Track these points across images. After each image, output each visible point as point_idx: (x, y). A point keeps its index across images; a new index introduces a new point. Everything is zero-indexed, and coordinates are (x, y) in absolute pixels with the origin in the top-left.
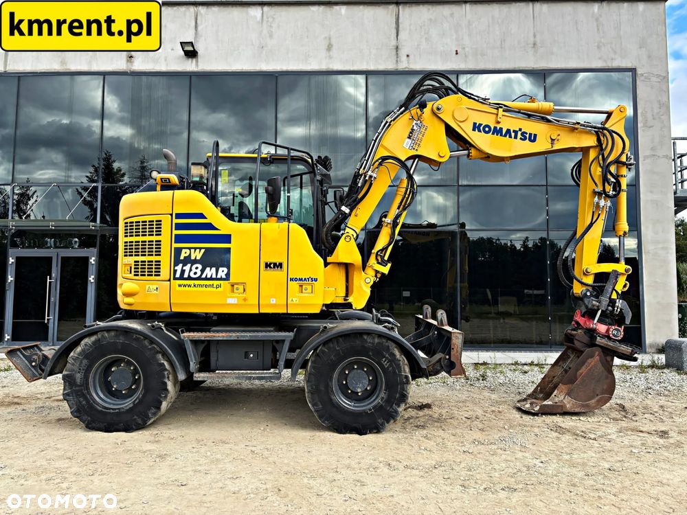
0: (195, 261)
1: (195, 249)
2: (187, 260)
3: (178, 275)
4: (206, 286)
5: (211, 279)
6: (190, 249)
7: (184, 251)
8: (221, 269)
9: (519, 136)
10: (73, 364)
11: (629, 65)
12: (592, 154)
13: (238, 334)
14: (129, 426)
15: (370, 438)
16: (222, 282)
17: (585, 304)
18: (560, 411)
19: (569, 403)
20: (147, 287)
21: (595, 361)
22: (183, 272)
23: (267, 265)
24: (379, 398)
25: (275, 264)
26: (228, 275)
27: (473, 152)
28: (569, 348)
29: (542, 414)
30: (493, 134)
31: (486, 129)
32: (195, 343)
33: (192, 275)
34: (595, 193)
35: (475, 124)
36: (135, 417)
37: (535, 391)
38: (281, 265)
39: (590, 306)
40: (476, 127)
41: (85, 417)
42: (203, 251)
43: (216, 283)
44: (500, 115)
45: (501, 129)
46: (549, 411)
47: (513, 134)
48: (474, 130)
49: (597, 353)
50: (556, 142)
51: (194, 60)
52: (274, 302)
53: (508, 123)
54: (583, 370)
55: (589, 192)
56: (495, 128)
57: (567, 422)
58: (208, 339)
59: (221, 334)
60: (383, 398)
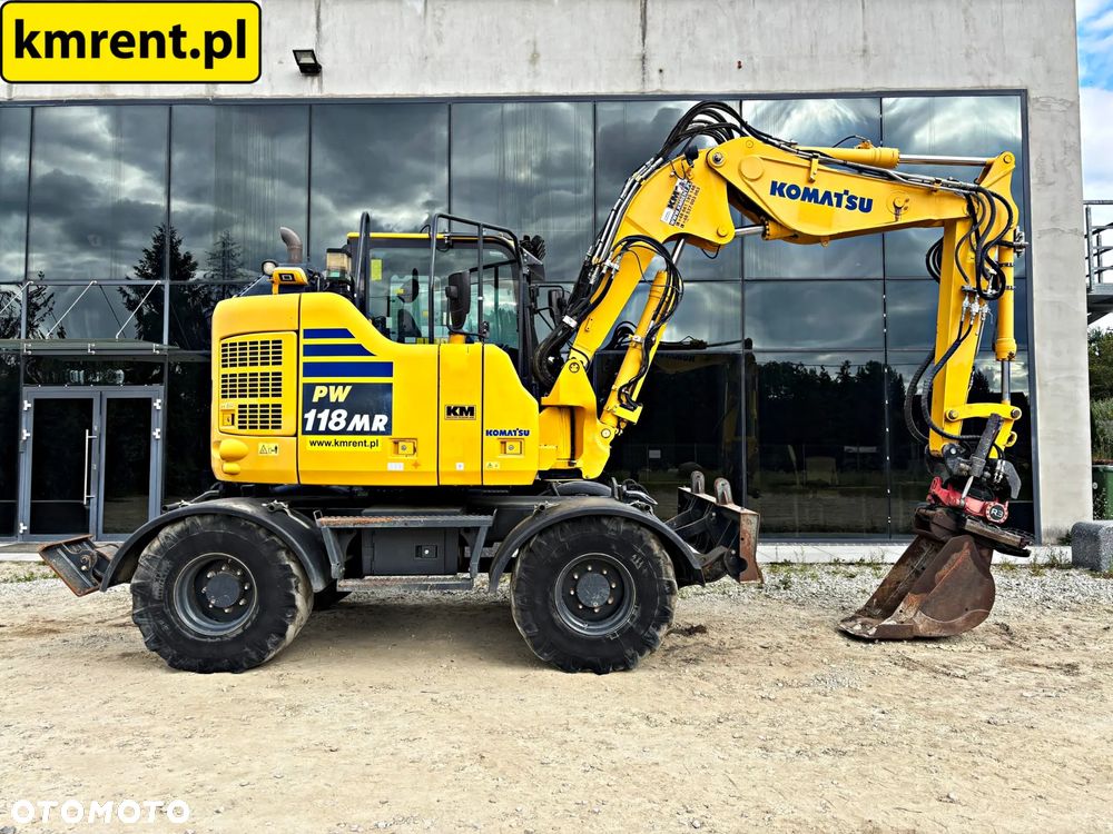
0: (337, 405)
1: (337, 385)
2: (324, 404)
3: (309, 427)
4: (355, 444)
5: (362, 432)
6: (327, 385)
7: (318, 389)
8: (377, 417)
9: (845, 202)
10: (147, 568)
11: (1017, 85)
12: (960, 231)
13: (406, 519)
14: (237, 663)
15: (614, 679)
16: (379, 437)
17: (947, 467)
18: (908, 635)
19: (922, 623)
20: (260, 445)
21: (963, 556)
22: (317, 421)
23: (451, 411)
24: (628, 617)
25: (462, 409)
26: (389, 426)
27: (771, 228)
28: (921, 537)
29: (881, 640)
30: (803, 199)
31: (792, 192)
32: (339, 532)
33: (332, 427)
34: (964, 292)
35: (774, 183)
36: (247, 649)
37: (868, 605)
38: (471, 410)
39: (955, 471)
40: (776, 189)
41: (168, 650)
42: (348, 388)
43: (369, 439)
44: (814, 169)
45: (816, 191)
46: (891, 635)
47: (834, 200)
48: (773, 193)
49: (967, 544)
50: (902, 211)
51: (316, 80)
52: (462, 469)
53: (828, 182)
54: (945, 571)
55: (954, 292)
56: (807, 189)
57: (919, 652)
58: (358, 526)
59: (379, 519)
60: (633, 616)
